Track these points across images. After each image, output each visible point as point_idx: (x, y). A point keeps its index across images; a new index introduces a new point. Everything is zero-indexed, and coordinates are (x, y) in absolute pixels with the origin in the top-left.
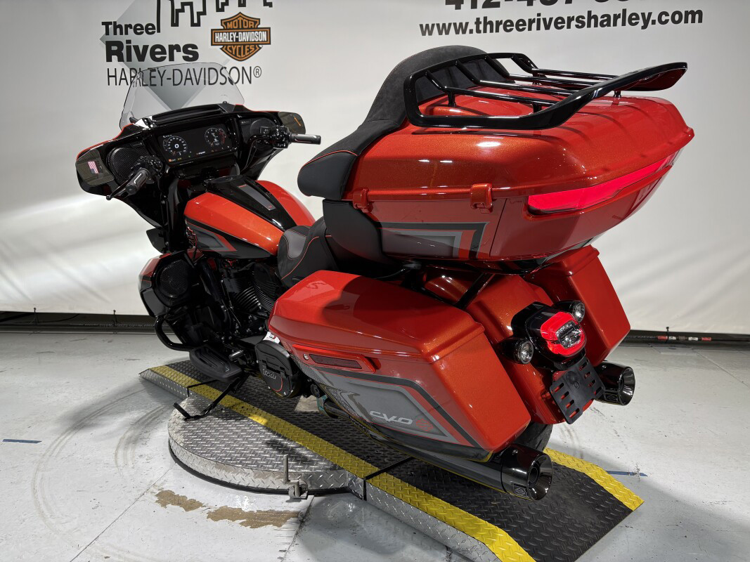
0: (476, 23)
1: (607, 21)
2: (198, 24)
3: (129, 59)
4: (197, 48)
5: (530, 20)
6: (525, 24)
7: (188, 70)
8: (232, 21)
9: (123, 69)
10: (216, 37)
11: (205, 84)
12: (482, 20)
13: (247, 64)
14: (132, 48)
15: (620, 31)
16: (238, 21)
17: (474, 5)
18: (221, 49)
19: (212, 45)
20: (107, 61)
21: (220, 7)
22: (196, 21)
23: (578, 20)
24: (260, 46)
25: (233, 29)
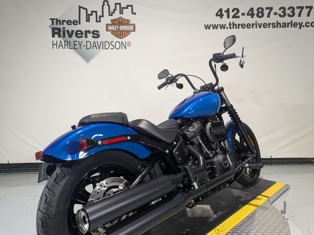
0: (229, 24)
1: (285, 25)
2: (100, 21)
3: (64, 36)
4: (99, 32)
5: (252, 24)
6: (250, 25)
7: (94, 42)
8: (117, 20)
9: (61, 41)
10: (109, 28)
11: (103, 49)
12: (232, 23)
13: (124, 40)
14: (66, 31)
15: (290, 29)
16: (120, 21)
17: (228, 17)
18: (111, 33)
19: (106, 31)
20: (52, 37)
21: (111, 14)
22: (98, 20)
23: (273, 25)
24: (130, 32)
25: (117, 24)
